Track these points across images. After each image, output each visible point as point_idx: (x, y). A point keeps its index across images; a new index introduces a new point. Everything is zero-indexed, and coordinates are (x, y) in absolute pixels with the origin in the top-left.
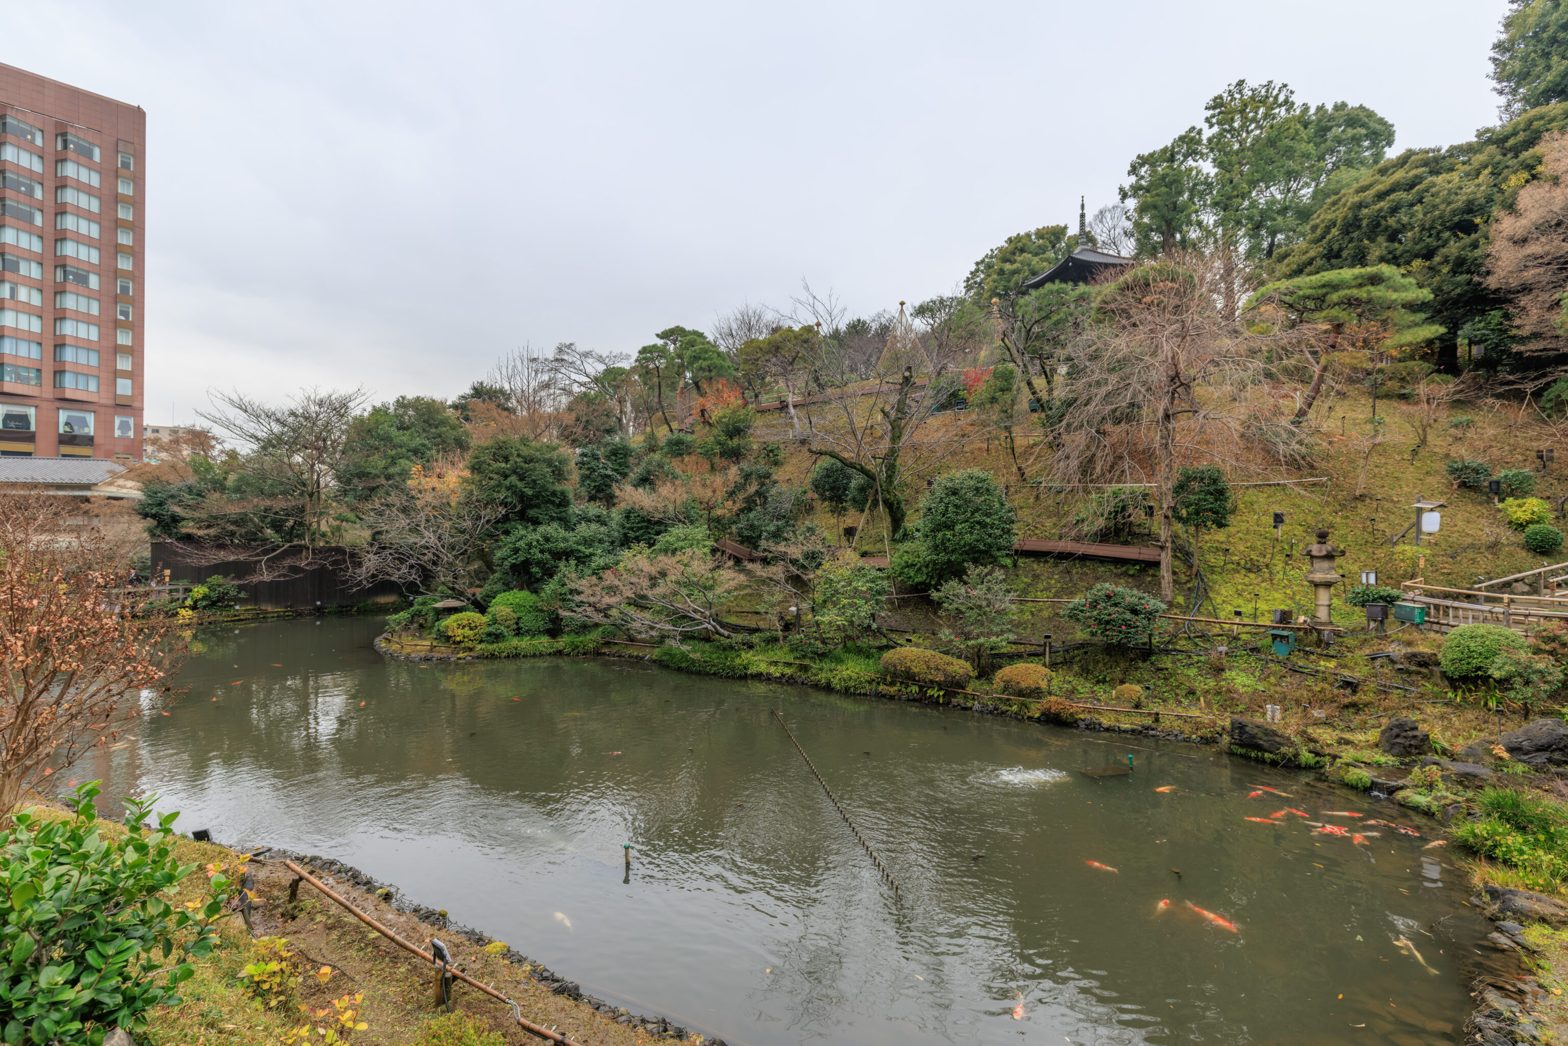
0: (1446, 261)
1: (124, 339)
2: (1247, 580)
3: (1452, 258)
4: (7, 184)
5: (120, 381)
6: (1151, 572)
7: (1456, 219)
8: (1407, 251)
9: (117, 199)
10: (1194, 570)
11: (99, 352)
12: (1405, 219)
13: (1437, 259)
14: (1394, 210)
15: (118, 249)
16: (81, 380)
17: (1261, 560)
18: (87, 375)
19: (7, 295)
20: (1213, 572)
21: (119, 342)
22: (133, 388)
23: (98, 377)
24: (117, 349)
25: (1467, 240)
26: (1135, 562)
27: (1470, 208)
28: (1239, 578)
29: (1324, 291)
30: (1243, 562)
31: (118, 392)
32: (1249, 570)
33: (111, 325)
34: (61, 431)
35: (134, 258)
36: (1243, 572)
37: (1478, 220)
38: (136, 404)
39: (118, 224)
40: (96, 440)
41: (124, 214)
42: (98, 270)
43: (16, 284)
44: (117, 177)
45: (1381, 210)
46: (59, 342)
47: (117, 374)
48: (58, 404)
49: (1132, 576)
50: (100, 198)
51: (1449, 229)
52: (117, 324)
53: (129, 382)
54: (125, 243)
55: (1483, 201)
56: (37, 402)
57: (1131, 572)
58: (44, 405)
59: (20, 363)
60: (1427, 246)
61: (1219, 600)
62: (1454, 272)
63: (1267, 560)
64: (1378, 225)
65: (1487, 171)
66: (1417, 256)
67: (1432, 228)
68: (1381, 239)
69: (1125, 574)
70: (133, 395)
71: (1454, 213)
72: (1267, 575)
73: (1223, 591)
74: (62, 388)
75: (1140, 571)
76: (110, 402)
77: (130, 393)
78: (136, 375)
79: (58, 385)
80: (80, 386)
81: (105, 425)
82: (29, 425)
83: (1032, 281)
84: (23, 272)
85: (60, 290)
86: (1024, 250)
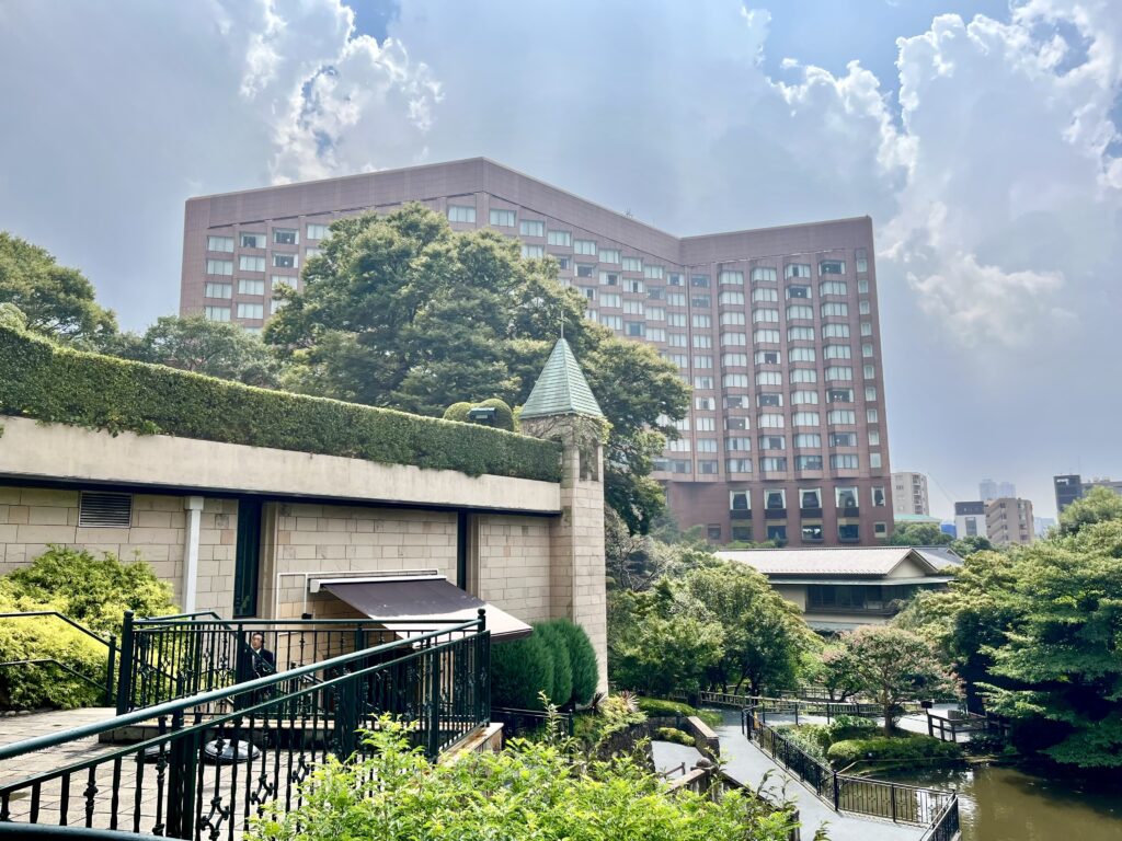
1: (872, 419)
5: (872, 456)
9: (858, 299)
11: (856, 432)
15: (862, 341)
16: (847, 460)
19: (799, 402)
21: (869, 422)
22: (882, 461)
23: (857, 455)
24: (868, 428)
31: (872, 466)
33: (863, 408)
34: (838, 506)
35: (873, 345)
38: (885, 475)
39: (861, 320)
40: (861, 512)
41: (864, 310)
42: (850, 363)
43: (803, 391)
44: (857, 281)
46: (830, 431)
47: (869, 450)
48: (833, 483)
50: (847, 303)
52: (865, 406)
53: (878, 456)
54: (866, 334)
56: (821, 483)
58: (826, 485)
59: (809, 453)
70: (882, 467)
74: (836, 468)
76: (867, 476)
77: (880, 466)
78: (882, 449)
79: (833, 467)
80: (847, 466)
81: (865, 496)
82: (818, 505)
84: (806, 380)
85: (829, 388)
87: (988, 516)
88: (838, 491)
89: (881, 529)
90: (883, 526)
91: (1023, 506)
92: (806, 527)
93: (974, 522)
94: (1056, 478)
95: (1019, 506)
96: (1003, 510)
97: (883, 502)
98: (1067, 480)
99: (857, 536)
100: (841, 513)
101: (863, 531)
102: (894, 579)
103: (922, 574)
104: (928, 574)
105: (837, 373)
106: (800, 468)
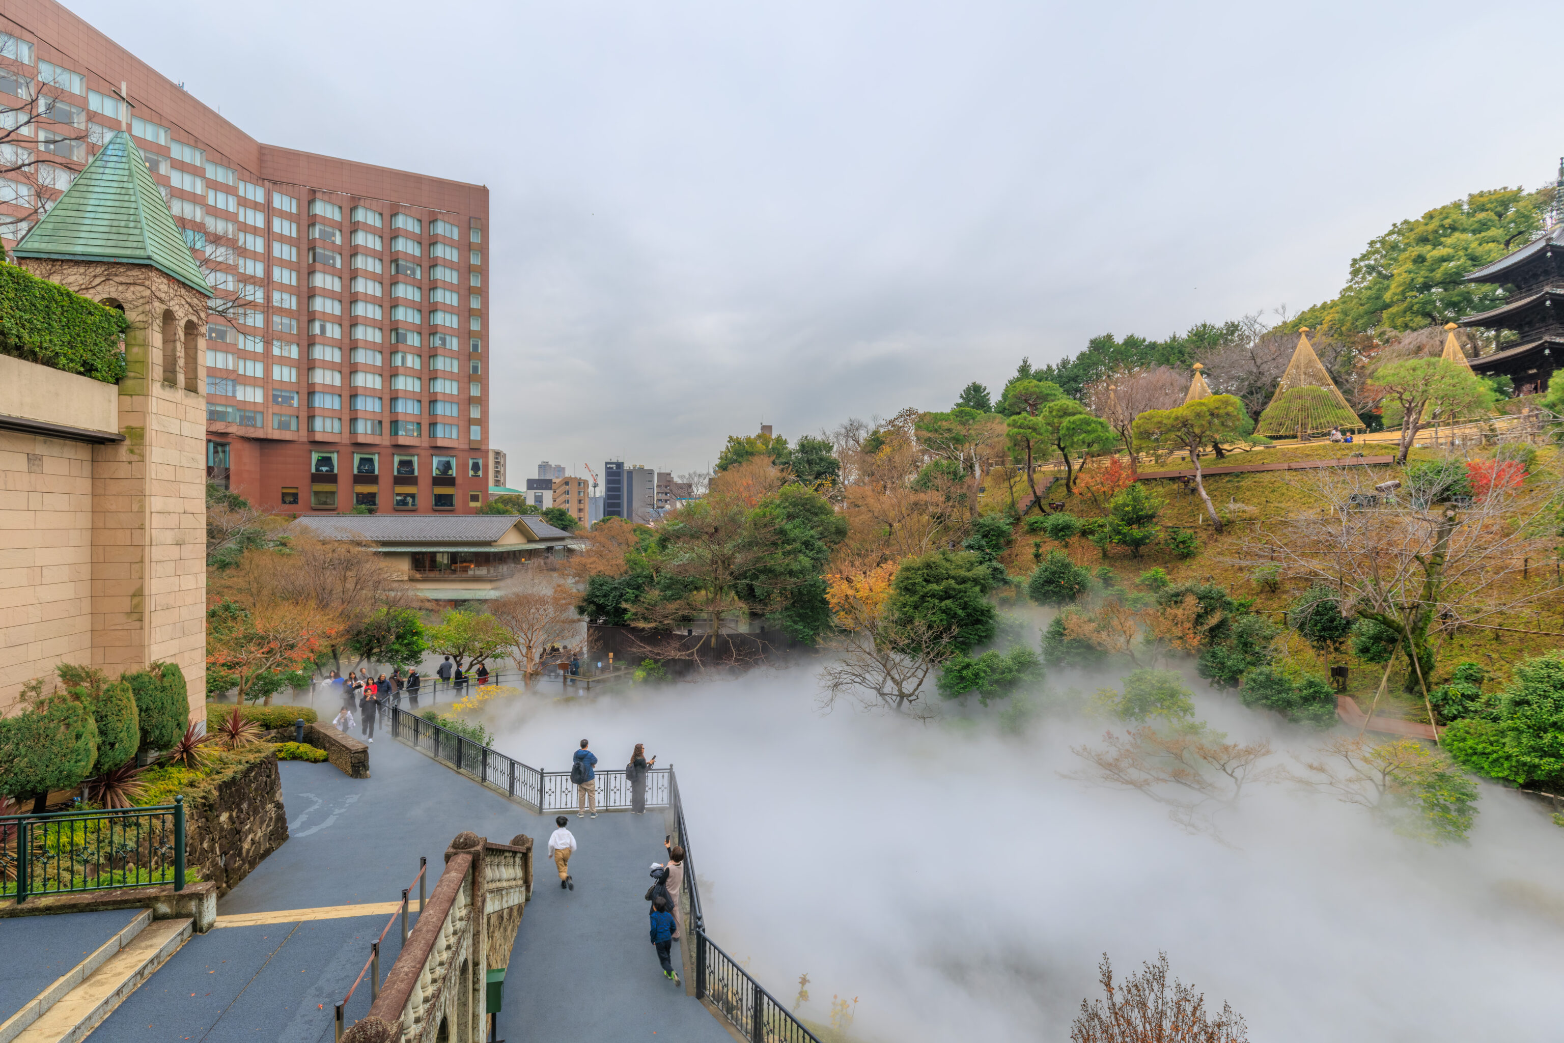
1: (475, 391)
4: (400, 271)
5: (473, 428)
9: (470, 269)
11: (458, 404)
15: (471, 312)
16: (447, 428)
18: (451, 425)
19: (400, 364)
21: (472, 394)
22: (481, 433)
23: (458, 426)
24: (470, 400)
31: (472, 438)
33: (466, 380)
34: (434, 475)
35: (481, 319)
38: (483, 447)
39: (470, 291)
40: (457, 482)
41: (475, 281)
42: (457, 333)
43: (405, 353)
44: (470, 250)
46: (433, 399)
47: (470, 422)
48: (431, 451)
50: (458, 271)
52: (470, 379)
53: (478, 428)
54: (475, 307)
56: (418, 451)
58: (424, 453)
59: (408, 419)
70: (481, 440)
74: (435, 437)
76: (466, 447)
77: (479, 438)
78: (483, 422)
79: (432, 435)
80: (446, 435)
81: (463, 467)
82: (413, 471)
83: (1477, 275)
84: (409, 342)
85: (433, 354)
86: (1454, 229)
87: (555, 492)
88: (435, 461)
89: (475, 498)
90: (478, 496)
91: (582, 485)
92: (398, 495)
93: (541, 497)
94: (607, 463)
95: (579, 484)
96: (568, 487)
97: (480, 473)
98: (615, 466)
99: (452, 505)
100: (437, 481)
101: (458, 502)
102: (503, 546)
103: (525, 541)
104: (530, 541)
105: (444, 341)
106: (396, 434)
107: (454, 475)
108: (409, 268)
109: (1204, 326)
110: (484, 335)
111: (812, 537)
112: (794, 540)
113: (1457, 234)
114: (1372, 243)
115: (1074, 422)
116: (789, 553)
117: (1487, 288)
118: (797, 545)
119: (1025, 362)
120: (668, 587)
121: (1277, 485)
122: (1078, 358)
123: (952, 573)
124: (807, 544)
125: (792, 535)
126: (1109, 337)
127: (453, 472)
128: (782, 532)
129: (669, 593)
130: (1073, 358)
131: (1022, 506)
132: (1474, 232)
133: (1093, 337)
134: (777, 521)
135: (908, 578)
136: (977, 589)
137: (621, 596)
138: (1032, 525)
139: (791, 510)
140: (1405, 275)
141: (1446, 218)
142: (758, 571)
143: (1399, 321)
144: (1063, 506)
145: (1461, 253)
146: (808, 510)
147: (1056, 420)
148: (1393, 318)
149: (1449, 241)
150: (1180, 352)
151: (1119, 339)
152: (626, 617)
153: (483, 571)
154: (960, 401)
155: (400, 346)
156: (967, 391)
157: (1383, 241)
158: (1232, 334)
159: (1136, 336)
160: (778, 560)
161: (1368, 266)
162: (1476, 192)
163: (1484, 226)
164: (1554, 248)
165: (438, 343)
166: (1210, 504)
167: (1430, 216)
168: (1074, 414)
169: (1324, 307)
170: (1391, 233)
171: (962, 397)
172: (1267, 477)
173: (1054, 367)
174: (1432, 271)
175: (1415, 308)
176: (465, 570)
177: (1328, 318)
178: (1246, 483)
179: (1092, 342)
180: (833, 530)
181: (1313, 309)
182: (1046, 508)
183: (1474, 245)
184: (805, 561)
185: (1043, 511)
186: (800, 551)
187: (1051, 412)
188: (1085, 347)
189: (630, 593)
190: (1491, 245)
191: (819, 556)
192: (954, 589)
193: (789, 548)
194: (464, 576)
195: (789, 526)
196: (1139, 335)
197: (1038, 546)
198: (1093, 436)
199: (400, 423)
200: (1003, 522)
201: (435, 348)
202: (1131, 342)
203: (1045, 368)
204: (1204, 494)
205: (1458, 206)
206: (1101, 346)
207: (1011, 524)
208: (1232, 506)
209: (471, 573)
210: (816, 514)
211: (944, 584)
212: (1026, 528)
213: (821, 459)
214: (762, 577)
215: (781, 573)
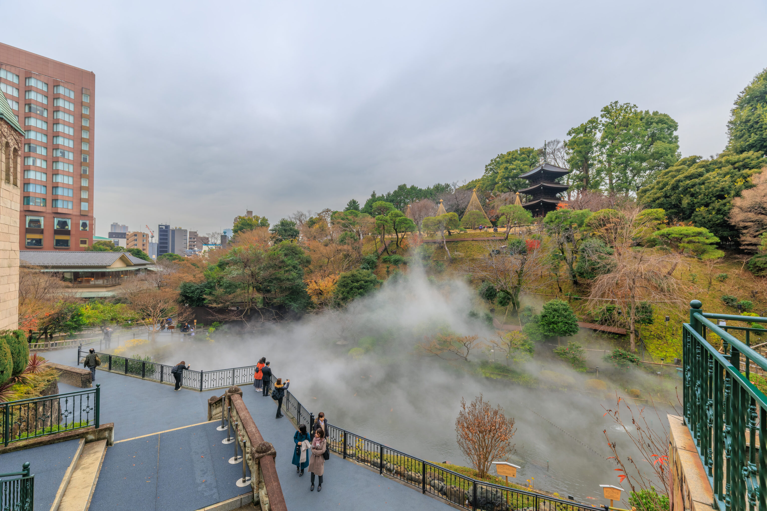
0: (714, 209)
1: (84, 183)
2: (658, 343)
3: (716, 209)
4: (32, 111)
5: (83, 204)
6: (623, 338)
7: (718, 193)
8: (698, 202)
9: (82, 116)
10: (639, 338)
11: (73, 190)
12: (698, 190)
13: (710, 208)
14: (693, 186)
15: (82, 140)
16: (65, 203)
17: (662, 334)
18: (68, 201)
19: (31, 164)
20: (645, 339)
21: (82, 185)
22: (89, 207)
23: (73, 202)
24: (81, 188)
25: (722, 202)
26: (617, 334)
27: (723, 190)
28: (655, 341)
29: (682, 236)
30: (655, 335)
31: (82, 209)
32: (658, 338)
33: (79, 177)
34: (55, 228)
35: (89, 144)
36: (656, 339)
37: (726, 196)
38: (90, 215)
39: (82, 128)
40: (71, 233)
41: (85, 123)
42: (72, 150)
43: (36, 158)
44: (82, 106)
45: (688, 184)
46: (55, 186)
47: (81, 200)
48: (54, 215)
49: (616, 339)
50: (74, 116)
51: (715, 197)
52: (81, 176)
53: (86, 204)
54: (85, 137)
55: (728, 188)
56: (45, 215)
57: (616, 338)
58: (48, 216)
59: (37, 196)
60: (706, 202)
61: (650, 351)
62: (717, 214)
63: (664, 334)
64: (687, 189)
65: (729, 176)
66: (703, 205)
67: (707, 196)
68: (688, 196)
69: (613, 338)
70: (88, 211)
71: (717, 191)
72: (665, 341)
73: (651, 347)
74: (56, 207)
75: (618, 337)
76: (78, 214)
77: (87, 209)
78: (90, 201)
79: (54, 206)
80: (64, 207)
81: (76, 225)
82: (40, 225)
83: (523, 176)
84: (38, 152)
85: (56, 160)
86: (516, 159)
87: (128, 240)
88: (56, 220)
89: (84, 242)
90: (86, 241)
91: (145, 236)
92: (28, 239)
93: (118, 242)
94: (159, 225)
95: (143, 236)
96: (136, 237)
97: (87, 228)
98: (164, 227)
99: (68, 246)
100: (57, 232)
101: (72, 243)
102: (113, 268)
103: (125, 265)
104: (128, 265)
105: (63, 154)
106: (28, 204)
107: (70, 229)
108: (39, 110)
109: (439, 184)
110: (91, 153)
111: (296, 264)
112: (289, 265)
113: (517, 161)
114: (492, 160)
115: (401, 220)
116: (287, 271)
117: (524, 180)
118: (290, 267)
119: (374, 192)
120: (226, 288)
121: (469, 246)
122: (394, 193)
123: (363, 279)
124: (294, 267)
125: (288, 263)
126: (405, 185)
127: (69, 227)
128: (283, 262)
129: (228, 290)
130: (392, 193)
131: (380, 251)
132: (521, 161)
133: (399, 185)
134: (280, 257)
135: (345, 281)
136: (372, 285)
137: (202, 292)
138: (384, 259)
139: (286, 252)
140: (502, 173)
141: (514, 155)
142: (272, 279)
143: (500, 189)
144: (396, 252)
145: (518, 168)
146: (293, 252)
147: (394, 218)
148: (498, 188)
149: (515, 163)
150: (431, 193)
151: (409, 187)
152: (205, 302)
153: (100, 282)
154: (347, 207)
155: (32, 154)
156: (350, 203)
157: (495, 160)
158: (447, 188)
159: (415, 186)
160: (281, 274)
161: (491, 168)
162: (522, 147)
163: (524, 160)
164: (543, 170)
165: (59, 154)
166: (449, 252)
167: (509, 154)
168: (400, 216)
169: (476, 181)
170: (497, 157)
171: (348, 205)
172: (466, 243)
173: (385, 195)
174: (510, 173)
175: (505, 185)
176: (88, 281)
177: (478, 185)
178: (459, 245)
179: (399, 187)
180: (305, 261)
181: (473, 181)
182: (389, 252)
183: (522, 165)
184: (294, 274)
185: (388, 254)
186: (291, 270)
187: (392, 215)
188: (396, 189)
189: (207, 291)
190: (526, 166)
191: (300, 272)
192: (363, 285)
193: (287, 269)
194: (88, 284)
195: (286, 259)
196: (416, 185)
197: (388, 268)
198: (408, 225)
199: (31, 198)
200: (374, 259)
201: (57, 158)
202: (413, 188)
203: (381, 196)
204: (446, 248)
205: (517, 151)
206: (402, 188)
207: (377, 259)
208: (456, 253)
209: (91, 283)
210: (296, 254)
211: (359, 283)
212: (382, 260)
213: (291, 229)
214: (275, 282)
215: (284, 280)
